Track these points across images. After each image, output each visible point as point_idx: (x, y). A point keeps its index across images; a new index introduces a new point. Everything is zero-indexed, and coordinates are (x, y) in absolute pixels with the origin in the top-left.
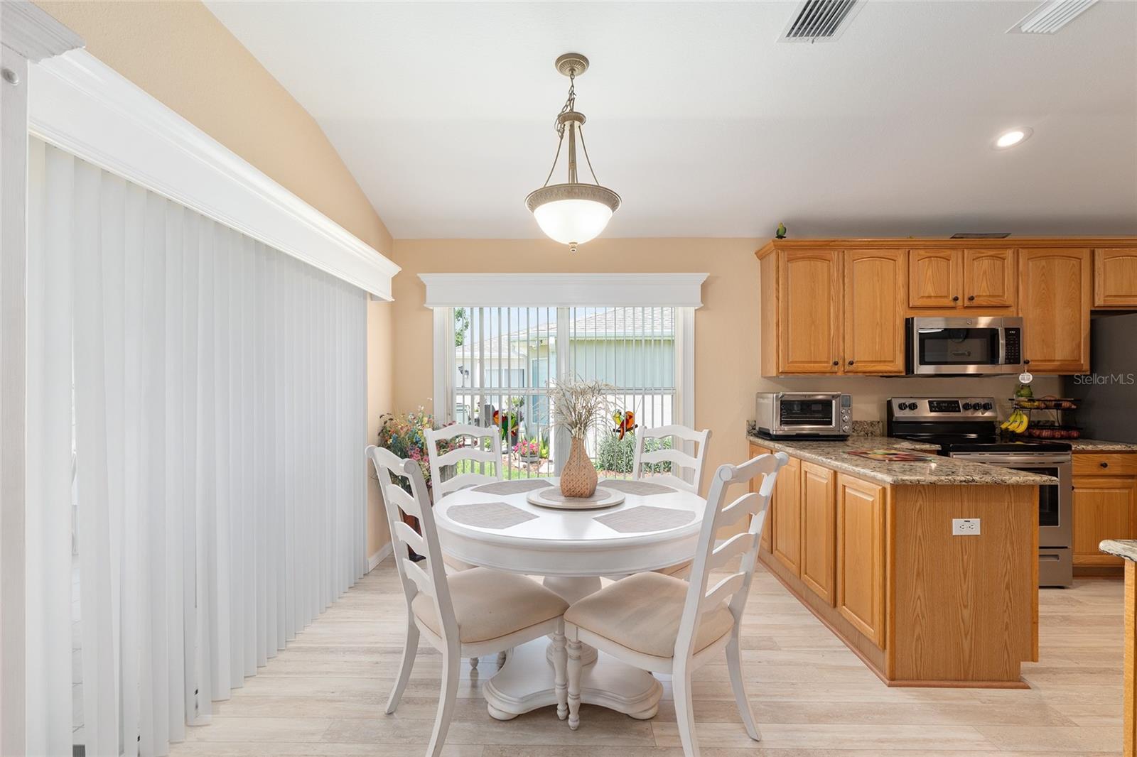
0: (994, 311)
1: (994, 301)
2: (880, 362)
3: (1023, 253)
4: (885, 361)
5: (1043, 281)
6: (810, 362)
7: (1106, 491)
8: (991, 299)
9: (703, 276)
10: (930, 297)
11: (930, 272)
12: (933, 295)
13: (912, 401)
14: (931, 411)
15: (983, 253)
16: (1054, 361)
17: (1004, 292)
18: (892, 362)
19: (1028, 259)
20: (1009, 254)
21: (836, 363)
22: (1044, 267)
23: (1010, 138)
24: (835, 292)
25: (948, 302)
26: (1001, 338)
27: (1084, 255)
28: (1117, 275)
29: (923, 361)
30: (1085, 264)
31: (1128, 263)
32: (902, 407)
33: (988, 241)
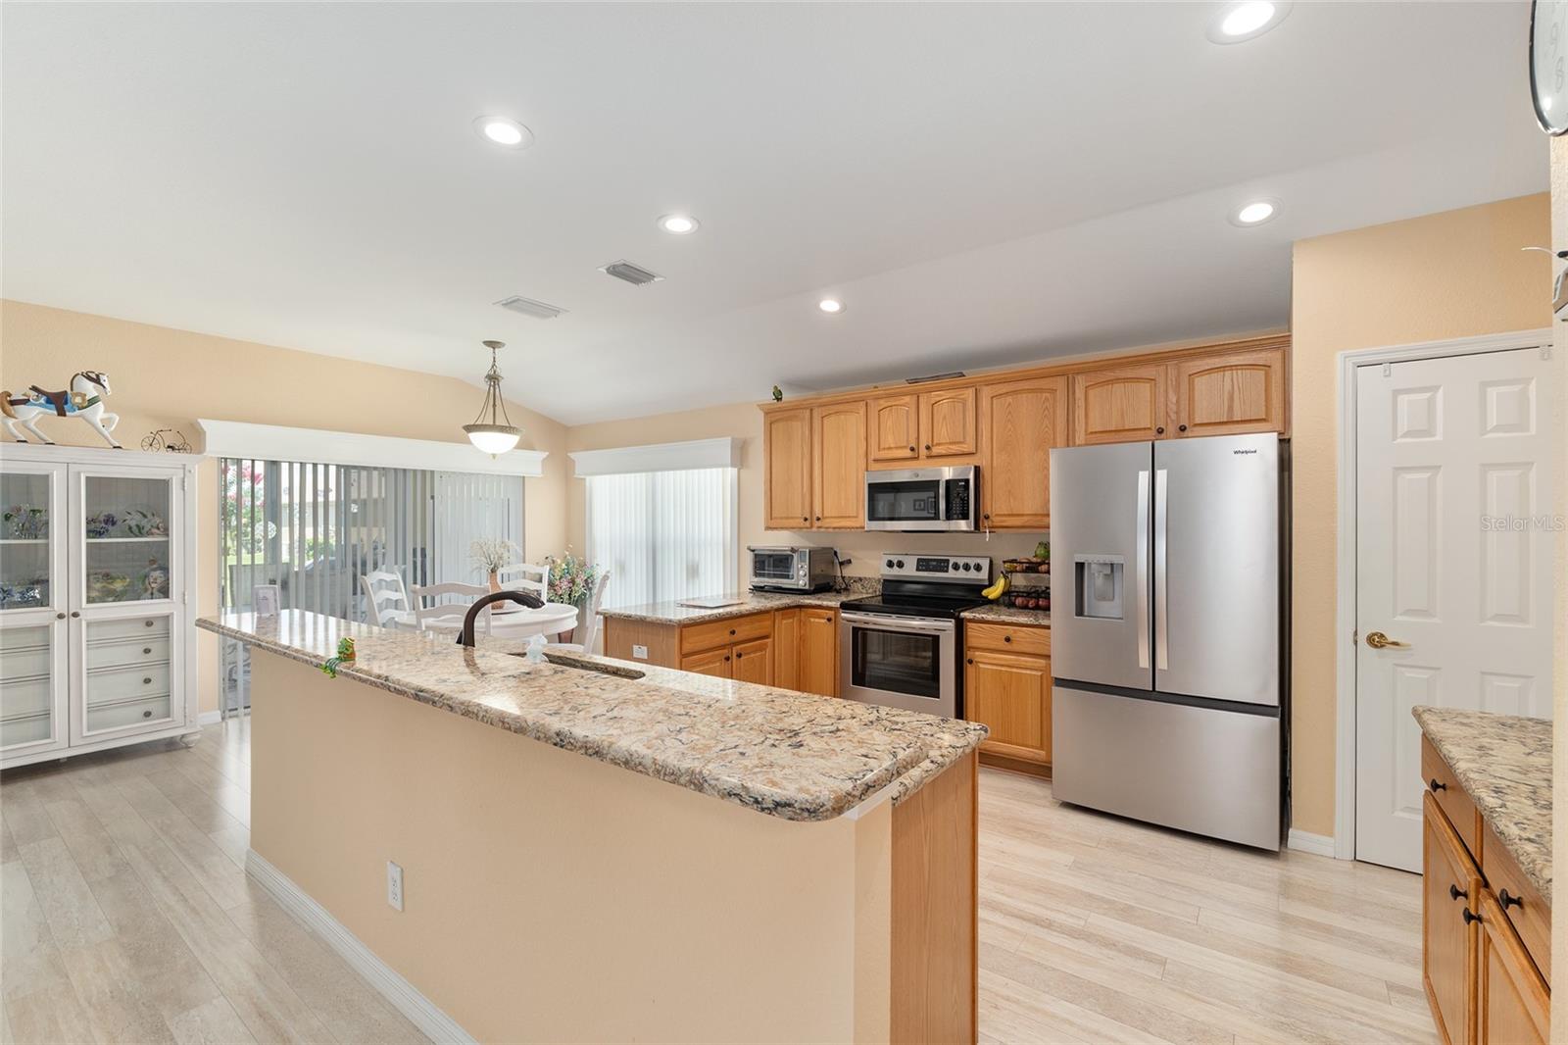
0: (956, 460)
1: (955, 449)
2: (846, 517)
3: (986, 393)
4: (849, 517)
5: (1009, 420)
6: (787, 518)
7: (1014, 670)
8: (951, 447)
10: (890, 448)
11: (889, 423)
12: (892, 446)
13: (900, 558)
14: (918, 570)
15: (941, 396)
16: (1022, 515)
17: (964, 438)
18: (856, 517)
19: (992, 398)
20: (970, 393)
21: (806, 519)
22: (1009, 404)
24: (806, 450)
25: (908, 453)
26: (942, 491)
27: (1060, 384)
28: (1103, 406)
29: (872, 517)
30: (1061, 395)
31: (1118, 388)
32: (890, 564)
33: (945, 382)
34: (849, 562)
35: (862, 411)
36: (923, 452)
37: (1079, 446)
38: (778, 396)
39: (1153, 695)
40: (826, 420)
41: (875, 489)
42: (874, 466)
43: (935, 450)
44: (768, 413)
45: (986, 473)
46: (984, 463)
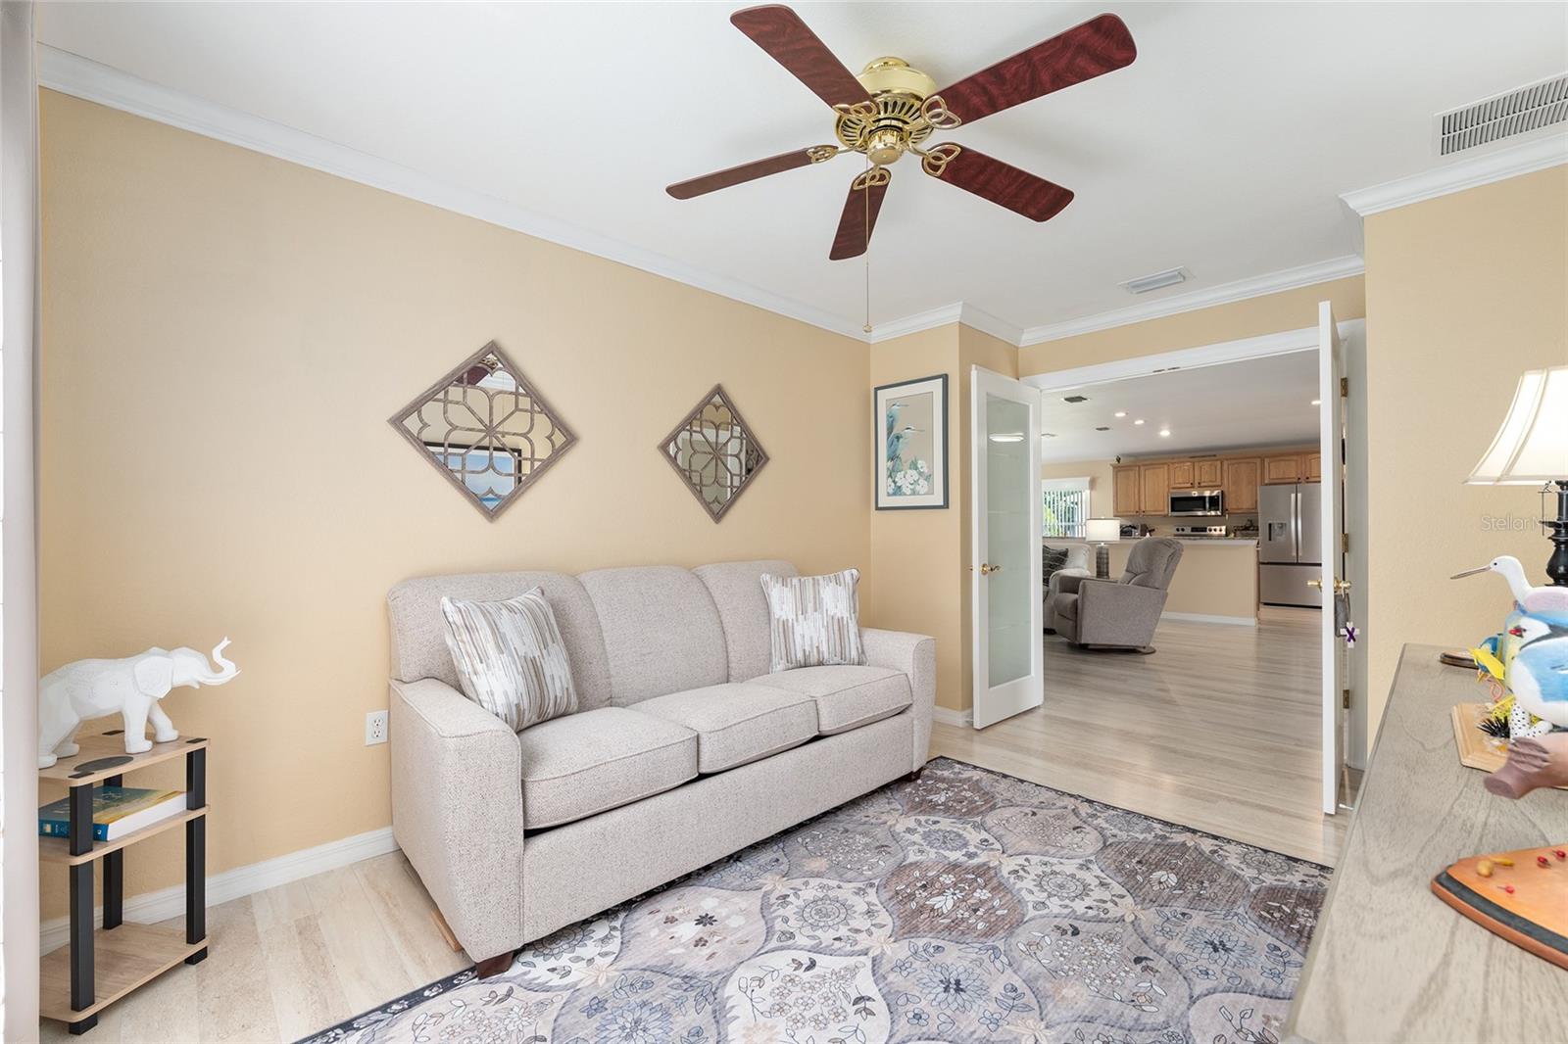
0: (1212, 489)
1: (1211, 484)
2: (1158, 511)
3: (1226, 463)
4: (1160, 511)
5: (1236, 474)
6: (1127, 512)
9: (1088, 479)
10: (1180, 483)
11: (1180, 473)
12: (1182, 482)
13: (1183, 527)
14: (1192, 532)
15: (1205, 463)
16: (1242, 509)
17: (1216, 480)
18: (1165, 511)
19: (1228, 465)
20: (1218, 463)
21: (1137, 512)
22: (1236, 468)
23: (1165, 433)
24: (1137, 483)
25: (1189, 485)
26: (1207, 500)
27: (1258, 461)
28: (1274, 471)
29: (1172, 511)
30: (1259, 463)
31: (1283, 463)
32: (1178, 530)
33: (1208, 458)
34: (1154, 530)
35: (1166, 469)
36: (1196, 485)
37: (1266, 485)
38: (1118, 460)
39: (1298, 564)
40: (1147, 472)
41: (1174, 500)
42: (1172, 491)
43: (1202, 484)
44: (1114, 467)
45: (1226, 493)
46: (1225, 490)
